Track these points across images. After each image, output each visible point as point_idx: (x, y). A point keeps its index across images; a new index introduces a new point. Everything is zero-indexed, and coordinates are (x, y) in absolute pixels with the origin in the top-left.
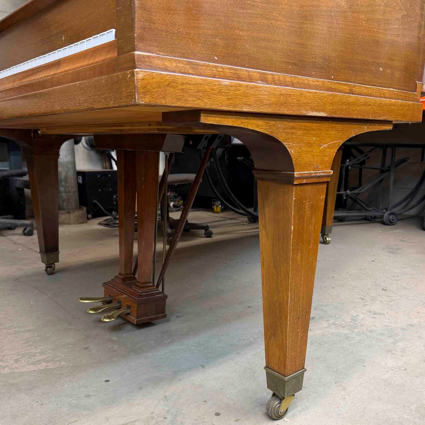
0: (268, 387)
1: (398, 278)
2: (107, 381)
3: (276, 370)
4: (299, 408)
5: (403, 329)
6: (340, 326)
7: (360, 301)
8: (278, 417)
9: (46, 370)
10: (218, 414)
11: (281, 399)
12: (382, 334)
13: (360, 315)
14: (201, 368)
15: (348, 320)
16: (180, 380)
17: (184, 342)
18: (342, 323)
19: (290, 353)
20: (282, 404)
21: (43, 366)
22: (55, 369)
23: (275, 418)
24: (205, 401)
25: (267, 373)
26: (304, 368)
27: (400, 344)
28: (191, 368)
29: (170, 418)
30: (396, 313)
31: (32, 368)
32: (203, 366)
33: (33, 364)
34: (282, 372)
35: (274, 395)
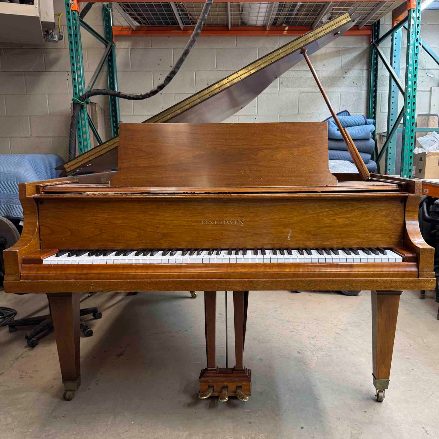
3: (383, 378)
10: (365, 412)
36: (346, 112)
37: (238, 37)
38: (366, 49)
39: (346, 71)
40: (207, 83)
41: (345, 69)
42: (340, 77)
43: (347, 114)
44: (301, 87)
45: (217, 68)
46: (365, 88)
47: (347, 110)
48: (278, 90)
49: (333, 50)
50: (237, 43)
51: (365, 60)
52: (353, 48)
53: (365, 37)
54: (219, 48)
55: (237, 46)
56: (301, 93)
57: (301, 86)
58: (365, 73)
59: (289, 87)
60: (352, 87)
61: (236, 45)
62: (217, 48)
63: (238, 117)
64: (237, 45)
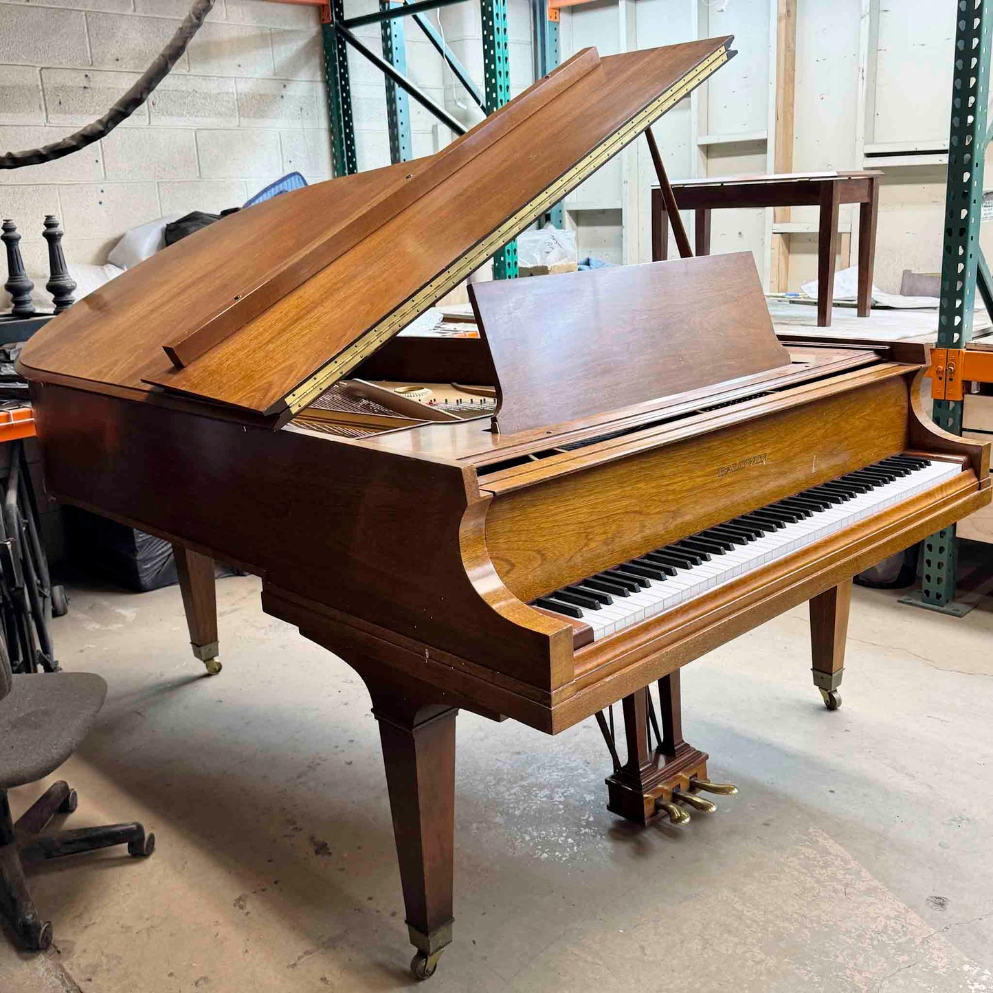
36: (297, 176)
38: (316, 36)
39: (286, 83)
41: (283, 79)
42: (275, 97)
43: (299, 179)
44: (197, 114)
46: (323, 123)
47: (298, 171)
48: (148, 122)
49: (253, 33)
51: (316, 61)
52: (291, 31)
53: (312, 10)
56: (198, 129)
57: (197, 112)
58: (320, 90)
59: (172, 115)
60: (300, 120)
63: (57, 186)
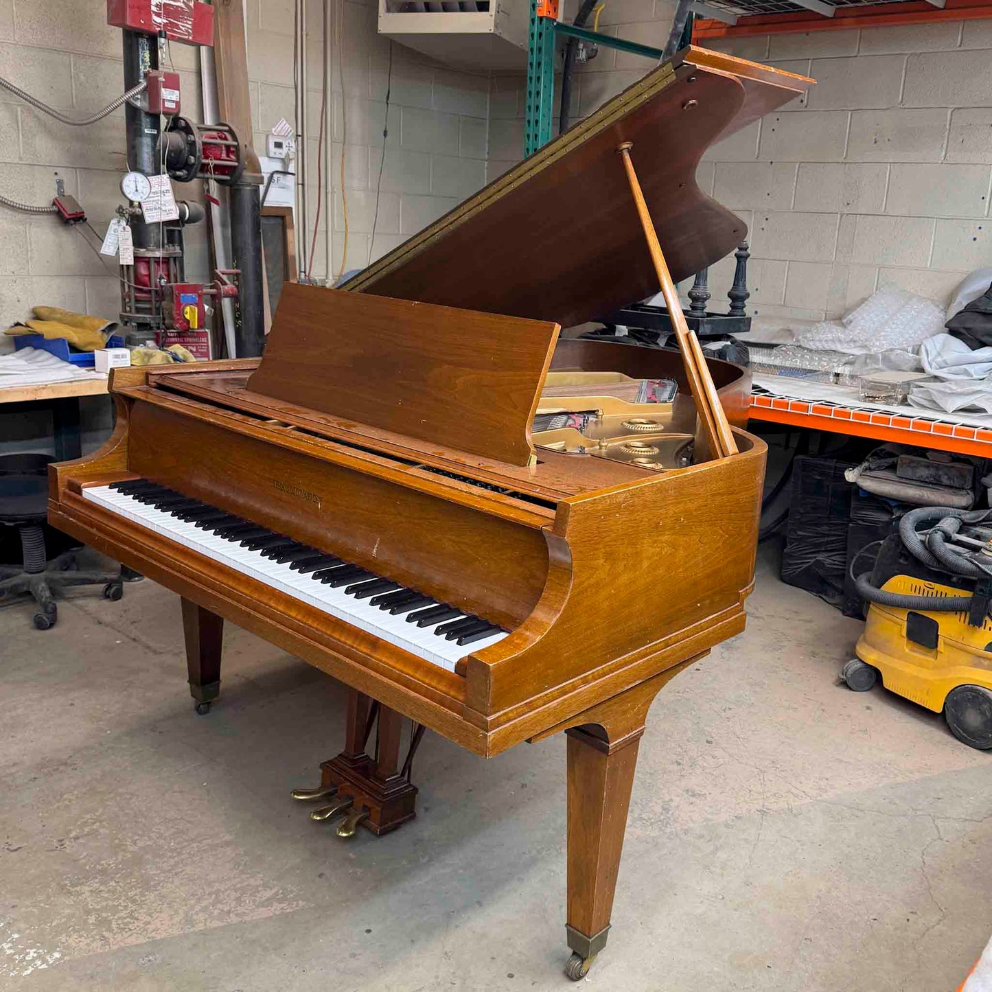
0: (569, 945)
1: (729, 713)
2: (369, 931)
3: (580, 929)
4: (601, 962)
5: (727, 826)
6: (647, 821)
7: (675, 767)
8: (579, 978)
9: (284, 918)
10: (511, 976)
11: (583, 960)
12: (701, 836)
13: (674, 798)
14: (477, 906)
15: (658, 809)
16: (457, 926)
17: (447, 862)
18: (651, 816)
19: (595, 915)
20: (584, 965)
21: (276, 908)
22: (294, 913)
23: (575, 978)
24: (493, 958)
25: (568, 931)
26: (609, 924)
27: (722, 855)
28: (465, 908)
29: (458, 982)
30: (721, 793)
31: (263, 913)
32: (480, 903)
33: (262, 905)
34: (587, 934)
35: (574, 953)
37: (967, 23)
40: (874, 138)
45: (904, 102)
50: (962, 39)
54: (916, 54)
55: (960, 46)
61: (959, 44)
62: (911, 54)
64: (961, 43)
